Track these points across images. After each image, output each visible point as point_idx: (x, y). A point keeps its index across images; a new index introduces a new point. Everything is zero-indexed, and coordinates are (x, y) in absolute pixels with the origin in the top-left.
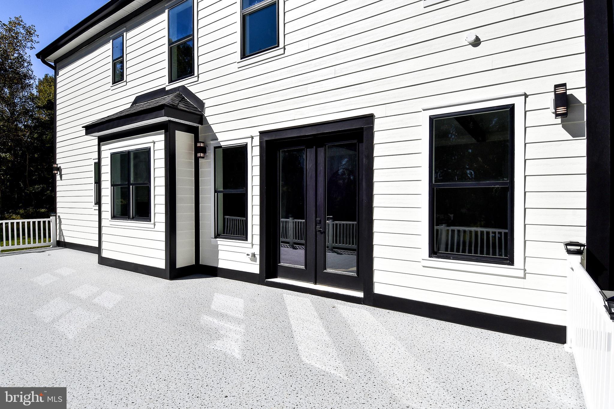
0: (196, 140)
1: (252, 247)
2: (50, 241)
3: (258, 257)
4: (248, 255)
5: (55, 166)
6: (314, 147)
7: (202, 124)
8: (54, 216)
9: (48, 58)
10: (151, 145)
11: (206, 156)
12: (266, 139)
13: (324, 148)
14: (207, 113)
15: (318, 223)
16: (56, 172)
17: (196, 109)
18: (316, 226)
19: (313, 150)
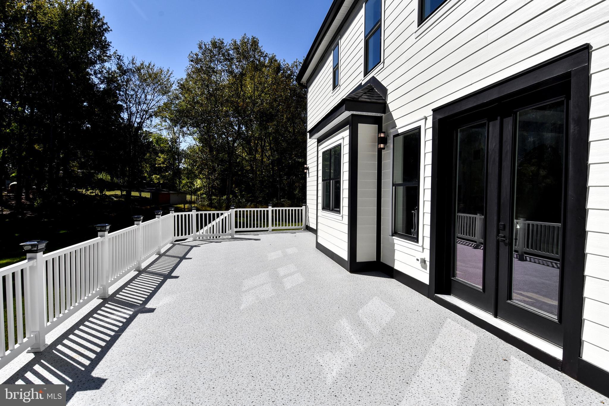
0: (380, 130)
1: (423, 251)
2: (302, 225)
3: (428, 264)
4: (418, 260)
5: (305, 166)
6: (499, 118)
7: (384, 112)
8: (304, 205)
9: (302, 80)
10: (341, 141)
11: (387, 147)
12: (439, 117)
13: (512, 117)
14: (389, 99)
15: (501, 230)
16: (306, 171)
17: (380, 98)
18: (498, 233)
19: (498, 122)
